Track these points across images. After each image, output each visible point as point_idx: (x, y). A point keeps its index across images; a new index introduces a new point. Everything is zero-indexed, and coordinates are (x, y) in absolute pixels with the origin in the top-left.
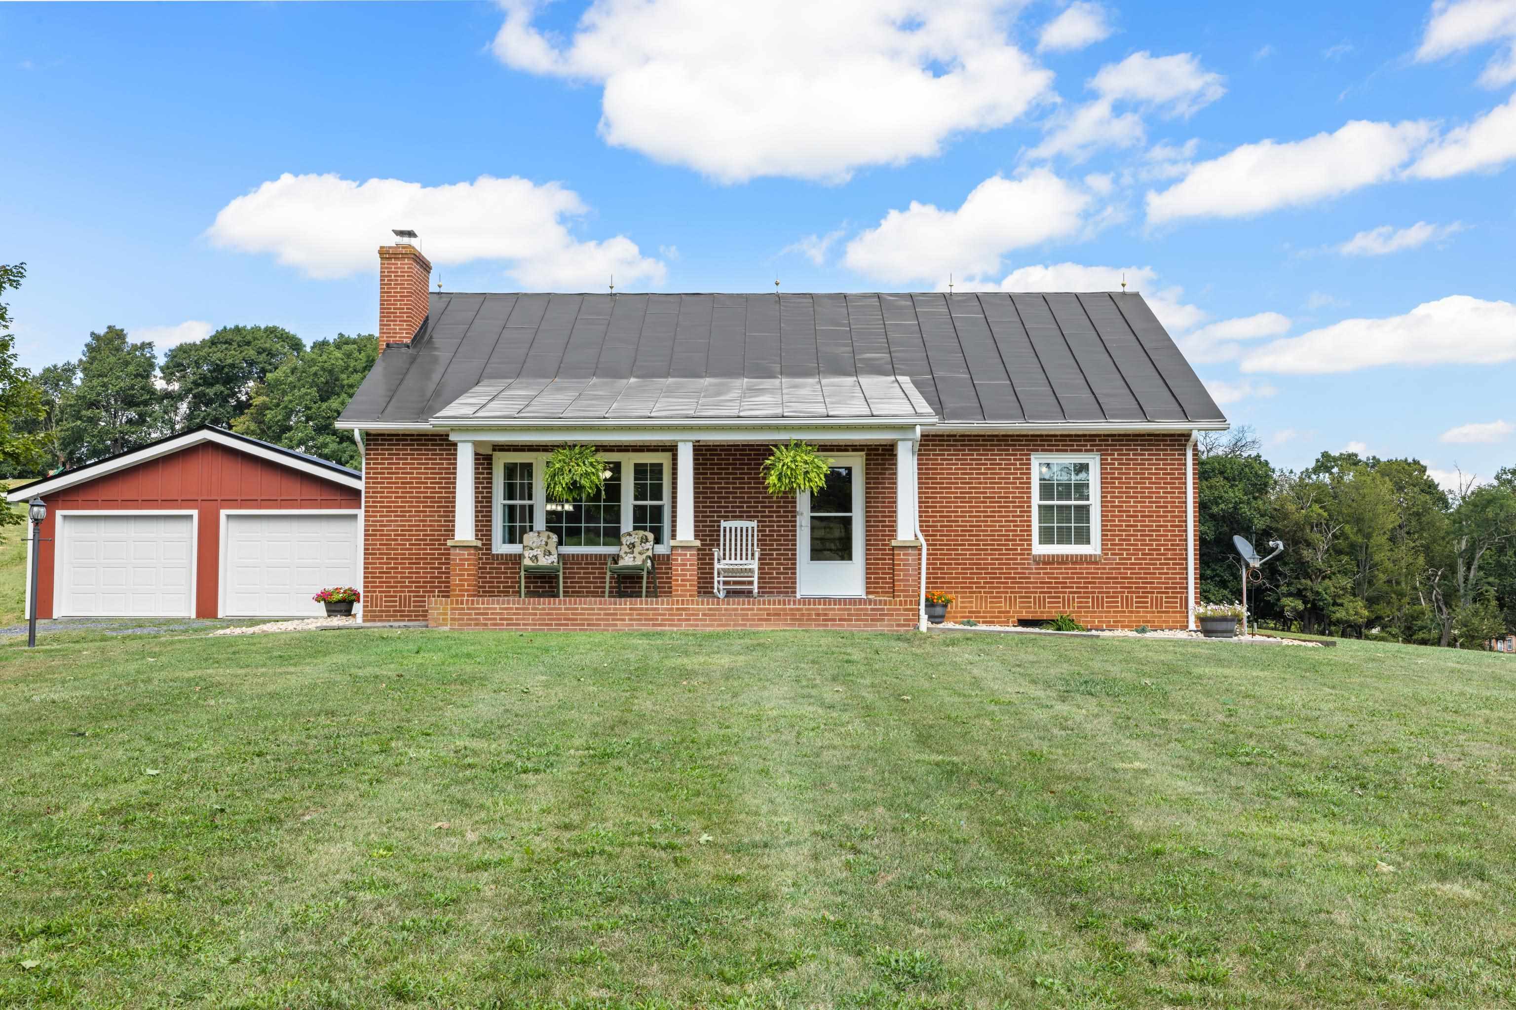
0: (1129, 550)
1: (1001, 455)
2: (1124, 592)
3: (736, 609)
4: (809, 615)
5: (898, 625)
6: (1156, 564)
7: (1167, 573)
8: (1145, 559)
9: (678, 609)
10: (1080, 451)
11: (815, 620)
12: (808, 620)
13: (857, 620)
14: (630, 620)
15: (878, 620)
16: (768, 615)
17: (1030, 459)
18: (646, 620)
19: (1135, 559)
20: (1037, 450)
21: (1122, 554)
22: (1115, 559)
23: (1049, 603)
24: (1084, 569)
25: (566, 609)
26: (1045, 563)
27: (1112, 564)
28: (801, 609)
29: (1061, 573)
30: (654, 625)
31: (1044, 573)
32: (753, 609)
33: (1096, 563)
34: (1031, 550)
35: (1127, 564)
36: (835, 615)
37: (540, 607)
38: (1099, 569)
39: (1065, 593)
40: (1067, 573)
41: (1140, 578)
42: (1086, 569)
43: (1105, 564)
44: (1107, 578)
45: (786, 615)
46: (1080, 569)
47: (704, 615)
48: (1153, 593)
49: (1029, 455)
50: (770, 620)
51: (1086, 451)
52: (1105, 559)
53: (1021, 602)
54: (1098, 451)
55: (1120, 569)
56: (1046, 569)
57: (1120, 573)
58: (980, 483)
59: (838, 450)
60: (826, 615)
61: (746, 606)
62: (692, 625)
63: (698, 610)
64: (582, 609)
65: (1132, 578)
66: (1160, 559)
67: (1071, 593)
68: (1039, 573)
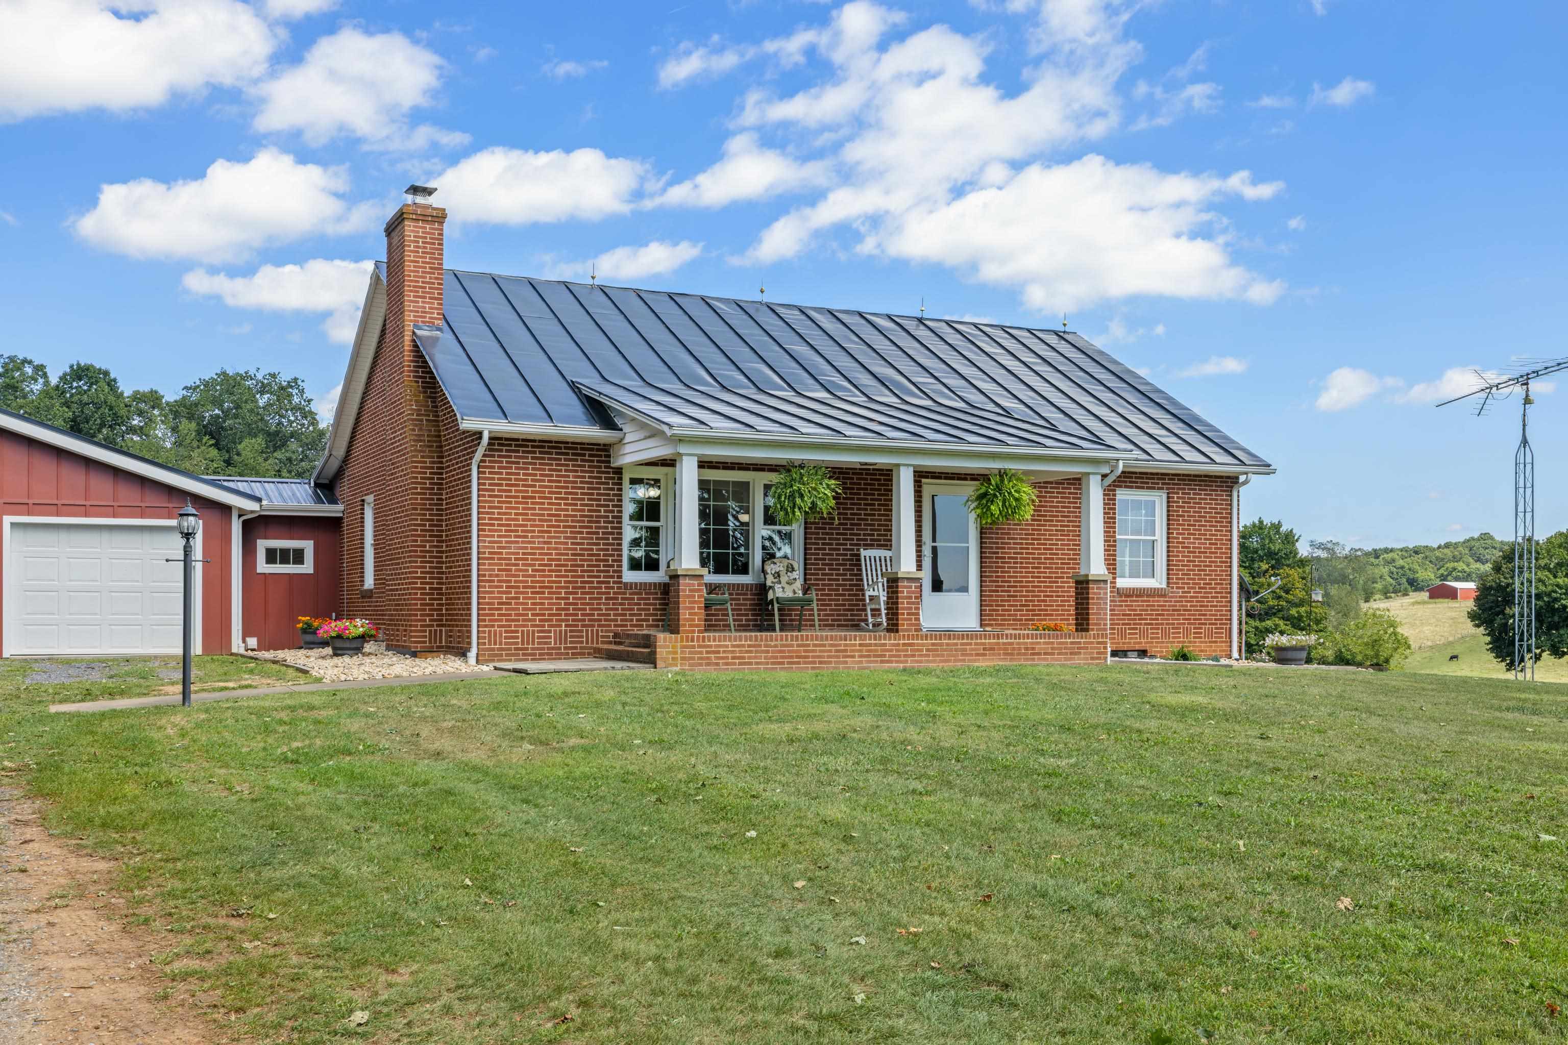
0: (1189, 584)
2: (1184, 624)
3: (956, 644)
4: (1020, 649)
5: (1092, 659)
6: (1208, 597)
7: (1216, 606)
8: (1201, 593)
9: (904, 644)
10: (1154, 488)
11: (1025, 654)
12: (1019, 654)
13: (1059, 654)
14: (860, 656)
15: (1076, 654)
16: (984, 649)
17: (1115, 495)
18: (875, 656)
19: (1194, 592)
20: (1120, 487)
21: (1184, 588)
22: (1176, 593)
23: (1130, 634)
25: (798, 646)
26: (1126, 596)
27: (1176, 597)
28: (1012, 644)
29: (1139, 606)
30: (882, 662)
31: (1126, 606)
32: (971, 644)
33: (1164, 596)
34: (1115, 583)
35: (1187, 597)
36: (1041, 649)
37: (773, 644)
38: (1166, 601)
39: (1141, 624)
40: (1143, 605)
41: (1197, 610)
42: (1158, 601)
43: (1172, 597)
44: (1173, 610)
45: (1000, 649)
46: (1153, 601)
47: (928, 650)
48: (1206, 624)
49: (1115, 490)
50: (985, 655)
52: (1172, 592)
54: (1164, 489)
55: (1182, 601)
56: (1127, 601)
57: (1182, 606)
59: (959, 479)
60: (1033, 649)
61: (965, 641)
62: (917, 662)
63: (923, 645)
64: (815, 645)
65: (1191, 610)
66: (1211, 593)
67: (1146, 624)
68: (1121, 606)
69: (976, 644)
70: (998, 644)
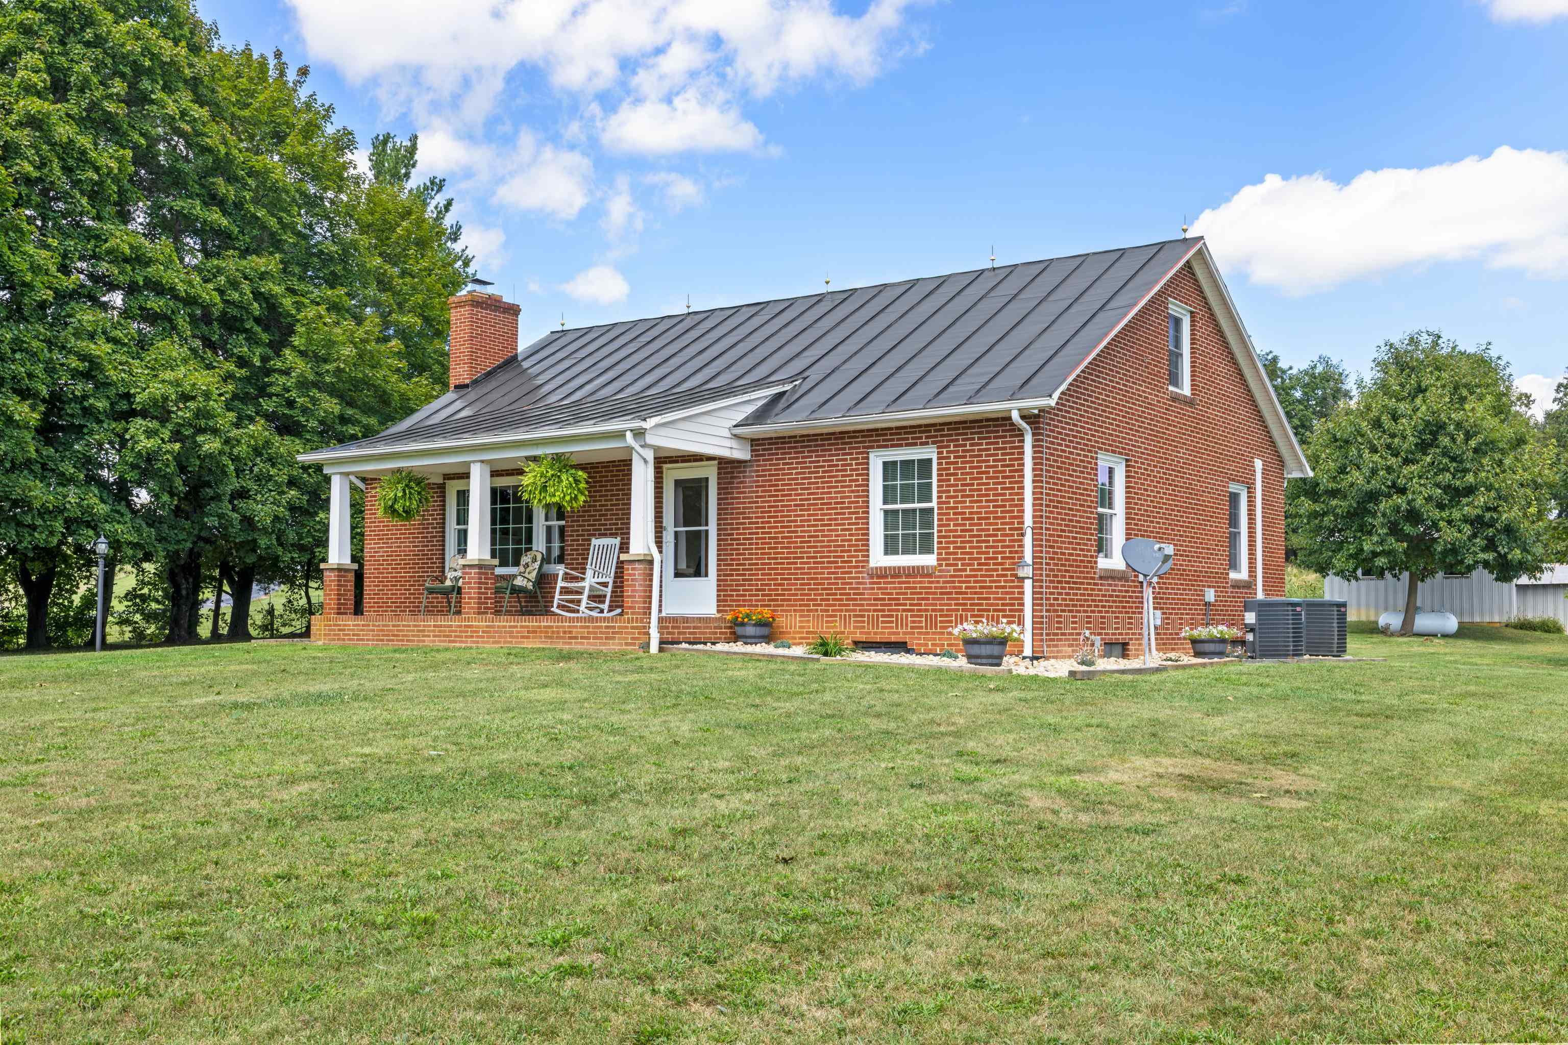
0: (964, 559)
1: (838, 455)
2: (958, 610)
3: (505, 627)
5: (627, 644)
6: (992, 576)
7: (1004, 587)
8: (981, 570)
9: (465, 626)
10: (915, 444)
14: (434, 636)
17: (868, 458)
18: (444, 636)
19: (971, 570)
20: (875, 447)
21: (957, 565)
22: (949, 571)
23: (883, 622)
24: (919, 583)
26: (879, 577)
27: (946, 576)
29: (895, 588)
30: (449, 641)
31: (879, 589)
32: (516, 627)
33: (930, 575)
34: (868, 562)
35: (961, 576)
38: (932, 582)
39: (898, 610)
40: (901, 588)
41: (976, 593)
42: (920, 582)
43: (940, 577)
44: (941, 593)
46: (914, 582)
48: (989, 610)
49: (866, 452)
50: (528, 637)
51: (922, 444)
52: (940, 571)
53: (855, 622)
54: (933, 443)
55: (954, 582)
56: (880, 583)
57: (954, 588)
58: (818, 488)
63: (479, 627)
65: (966, 593)
66: (997, 570)
67: (904, 610)
68: (873, 589)
69: (522, 627)
70: (540, 627)
